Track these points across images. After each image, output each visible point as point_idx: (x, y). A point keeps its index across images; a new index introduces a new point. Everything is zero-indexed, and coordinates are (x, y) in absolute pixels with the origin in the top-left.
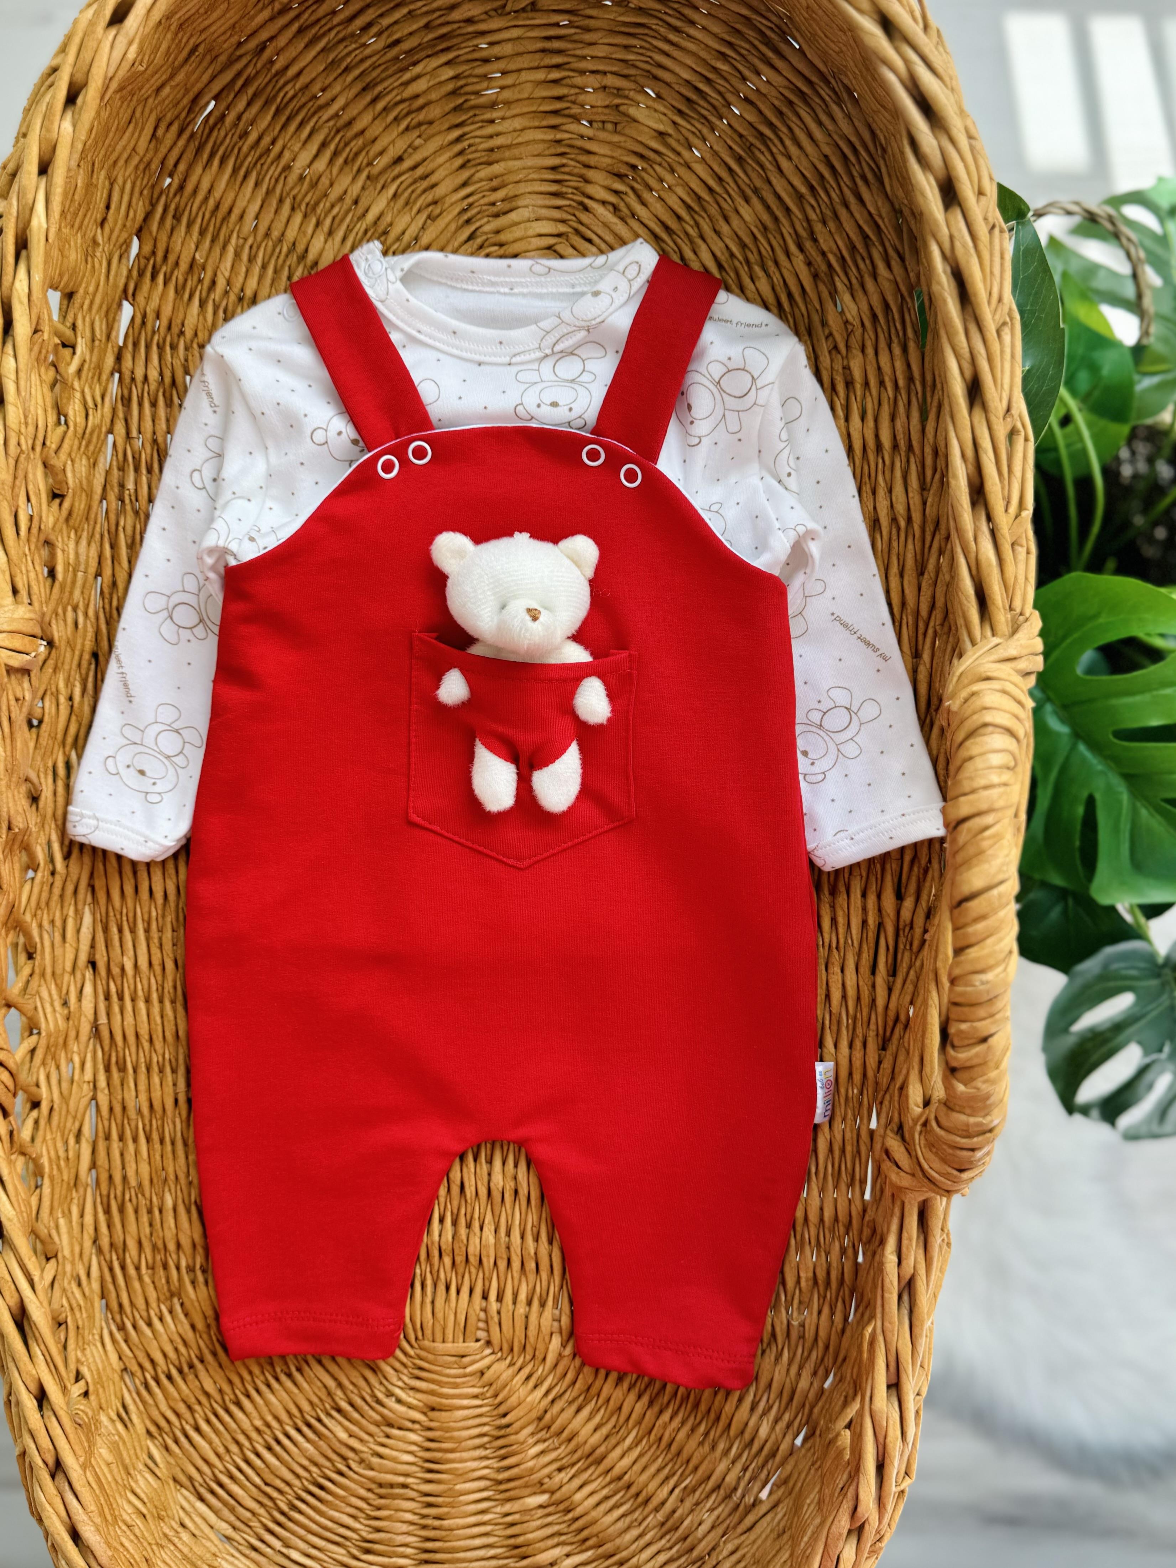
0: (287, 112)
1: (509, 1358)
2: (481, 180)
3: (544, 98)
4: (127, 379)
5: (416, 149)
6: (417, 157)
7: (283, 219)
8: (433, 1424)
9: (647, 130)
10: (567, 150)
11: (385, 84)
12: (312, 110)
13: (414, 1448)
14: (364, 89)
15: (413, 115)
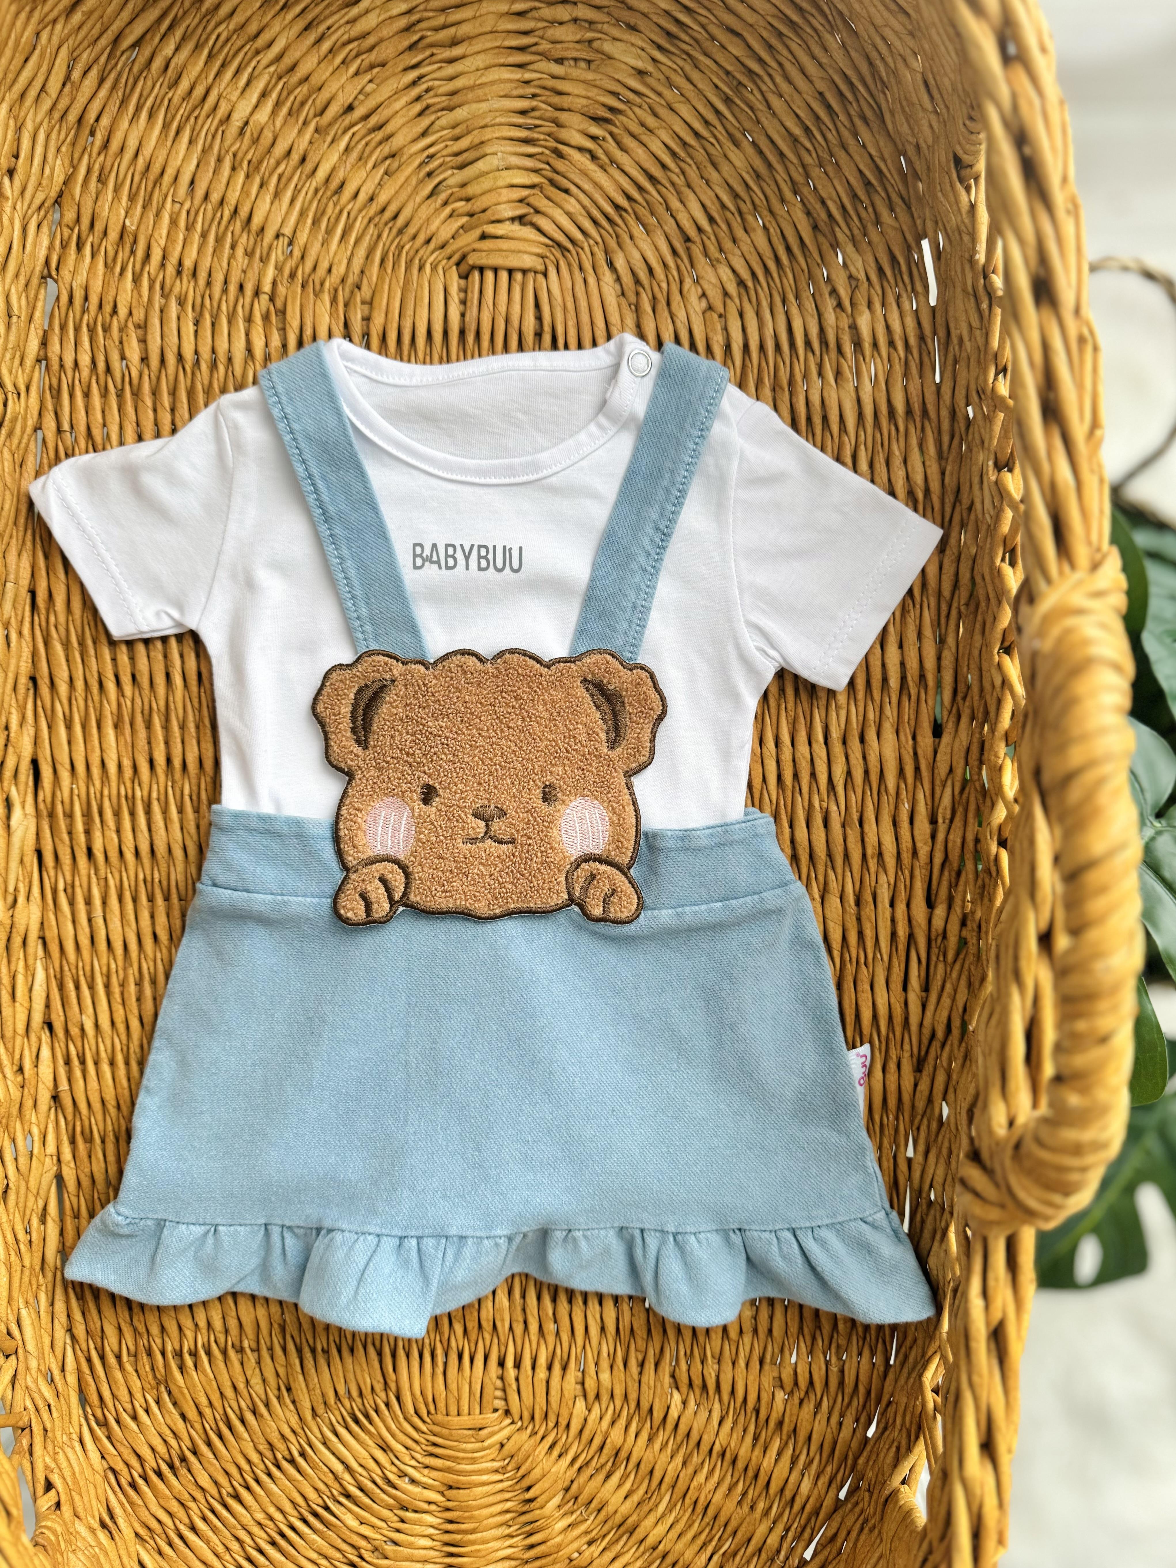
0: (221, 57)
1: (530, 1427)
2: (443, 129)
3: (509, 32)
4: (55, 366)
5: (367, 95)
6: (371, 103)
7: (224, 181)
8: (450, 1504)
9: (624, 66)
10: (538, 91)
11: (329, 22)
12: (249, 55)
13: (431, 1531)
14: (306, 29)
15: (364, 56)
